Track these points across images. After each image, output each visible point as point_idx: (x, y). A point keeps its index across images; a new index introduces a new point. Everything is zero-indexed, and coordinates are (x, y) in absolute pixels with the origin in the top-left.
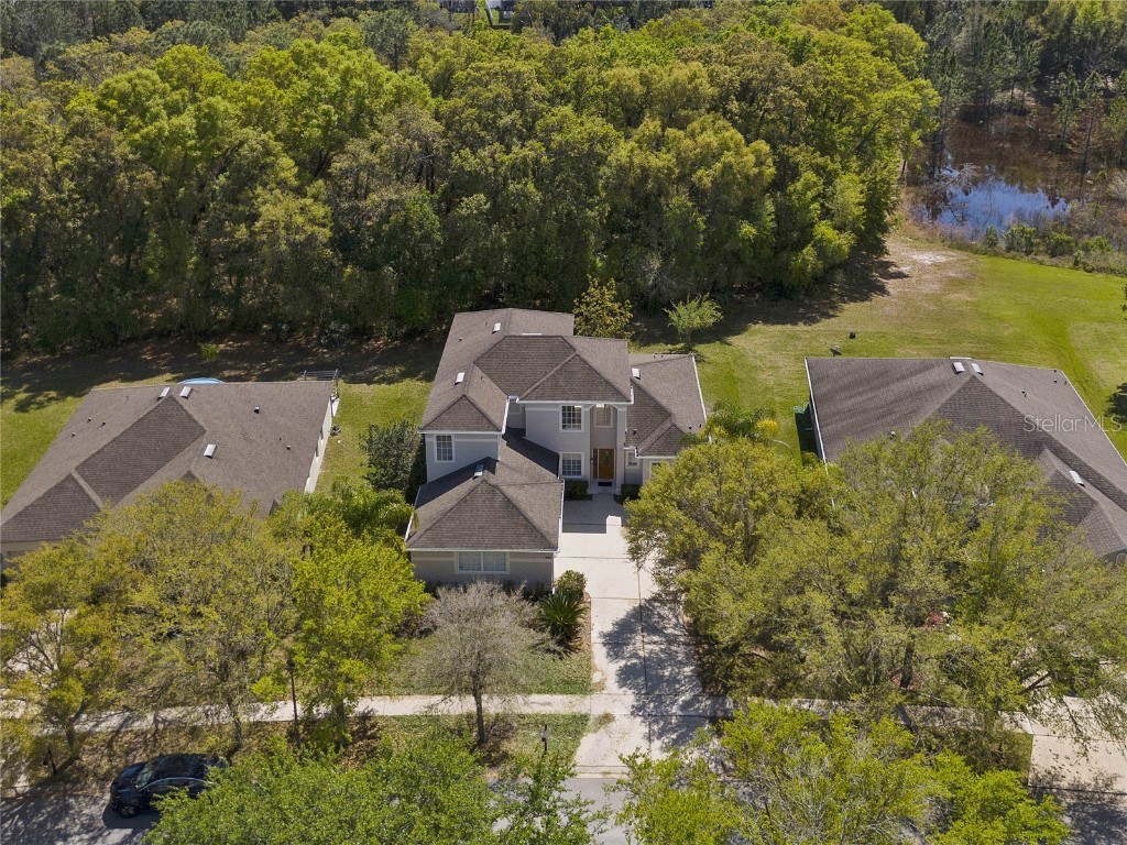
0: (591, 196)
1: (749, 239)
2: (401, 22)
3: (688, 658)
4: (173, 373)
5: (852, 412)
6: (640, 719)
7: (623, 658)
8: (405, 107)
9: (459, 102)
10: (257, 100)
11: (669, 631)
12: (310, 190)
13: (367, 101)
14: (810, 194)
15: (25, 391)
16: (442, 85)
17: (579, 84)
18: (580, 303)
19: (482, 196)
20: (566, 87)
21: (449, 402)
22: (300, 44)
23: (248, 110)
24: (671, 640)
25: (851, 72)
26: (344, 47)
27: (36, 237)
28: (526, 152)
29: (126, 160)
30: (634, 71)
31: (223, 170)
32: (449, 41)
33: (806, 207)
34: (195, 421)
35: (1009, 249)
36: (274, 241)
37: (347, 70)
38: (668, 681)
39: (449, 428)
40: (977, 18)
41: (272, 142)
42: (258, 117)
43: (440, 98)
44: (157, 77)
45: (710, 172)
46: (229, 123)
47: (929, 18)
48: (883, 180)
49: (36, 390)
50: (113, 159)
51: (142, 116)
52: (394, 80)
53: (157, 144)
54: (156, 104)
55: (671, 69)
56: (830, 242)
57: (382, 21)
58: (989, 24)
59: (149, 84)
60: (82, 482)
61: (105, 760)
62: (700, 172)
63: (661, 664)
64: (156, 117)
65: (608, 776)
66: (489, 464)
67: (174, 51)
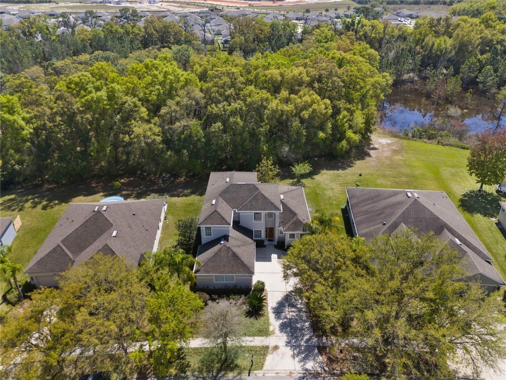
0: (262, 123)
1: (322, 138)
2: (187, 51)
3: (307, 318)
4: (103, 192)
5: (366, 212)
6: (289, 348)
7: (281, 319)
8: (189, 87)
9: (210, 85)
10: (131, 85)
11: (299, 306)
12: (153, 121)
13: (174, 85)
14: (345, 120)
15: (46, 201)
16: (203, 77)
17: (256, 76)
18: (259, 166)
19: (220, 123)
20: (251, 77)
21: (210, 213)
22: (147, 61)
23: (128, 88)
24: (300, 310)
25: (359, 70)
26: (165, 62)
27: (46, 140)
28: (237, 105)
29: (79, 110)
30: (278, 71)
31: (118, 113)
32: (205, 59)
33: (343, 125)
34: (108, 221)
35: (413, 137)
36: (139, 142)
37: (166, 72)
38: (299, 330)
39: (210, 224)
40: (398, 47)
41: (138, 102)
42: (132, 92)
43: (202, 82)
44: (90, 75)
45: (308, 112)
46: (121, 95)
47: (380, 47)
48: (371, 114)
49: (50, 200)
50: (74, 110)
51: (85, 91)
52: (184, 76)
53: (91, 103)
54: (90, 87)
55: (292, 70)
56: (352, 138)
57: (180, 50)
58: (403, 49)
59: (87, 78)
60: (64, 247)
61: (74, 370)
62: (304, 112)
63: (297, 321)
64: (90, 92)
65: (278, 375)
66: (226, 238)
67: (97, 64)
